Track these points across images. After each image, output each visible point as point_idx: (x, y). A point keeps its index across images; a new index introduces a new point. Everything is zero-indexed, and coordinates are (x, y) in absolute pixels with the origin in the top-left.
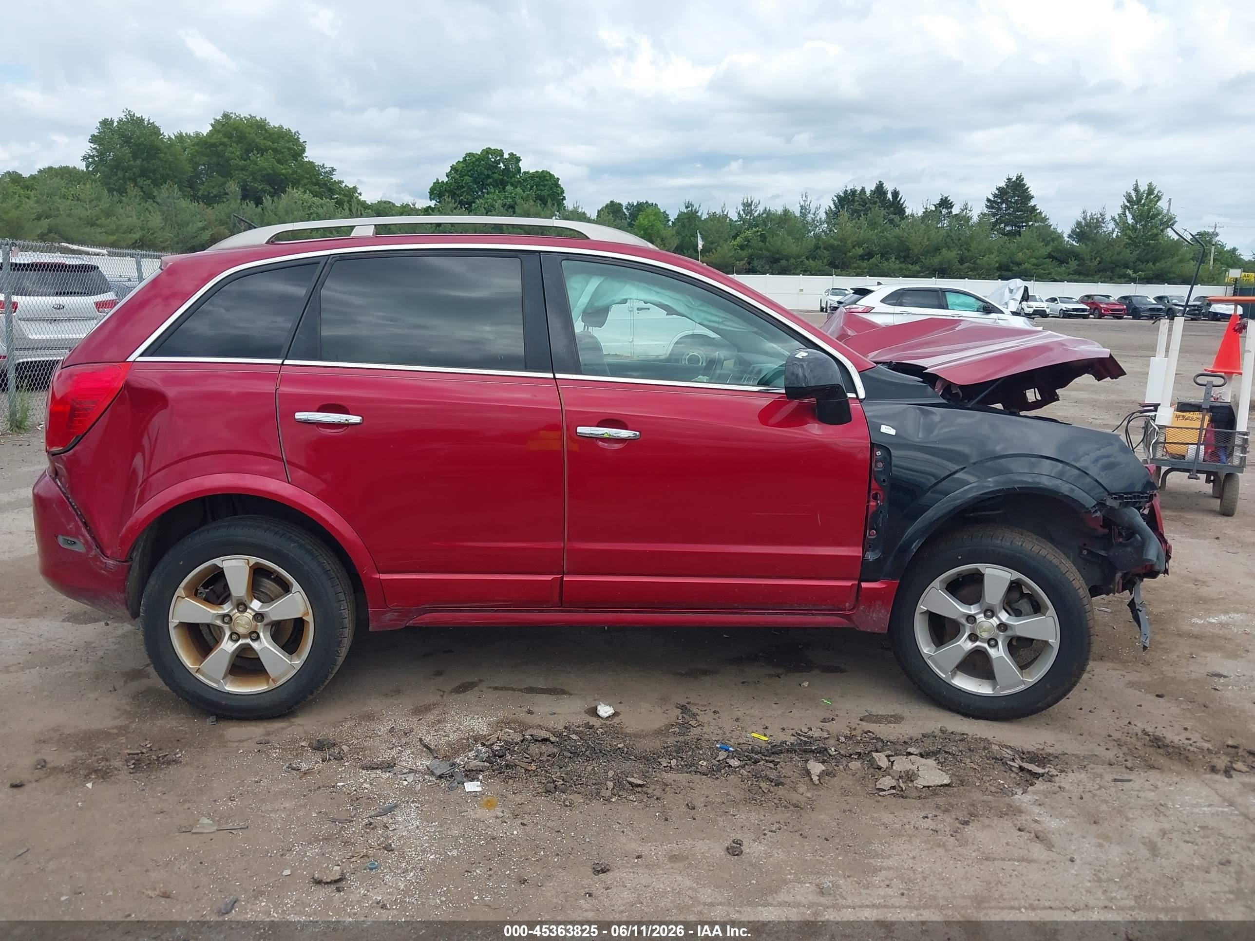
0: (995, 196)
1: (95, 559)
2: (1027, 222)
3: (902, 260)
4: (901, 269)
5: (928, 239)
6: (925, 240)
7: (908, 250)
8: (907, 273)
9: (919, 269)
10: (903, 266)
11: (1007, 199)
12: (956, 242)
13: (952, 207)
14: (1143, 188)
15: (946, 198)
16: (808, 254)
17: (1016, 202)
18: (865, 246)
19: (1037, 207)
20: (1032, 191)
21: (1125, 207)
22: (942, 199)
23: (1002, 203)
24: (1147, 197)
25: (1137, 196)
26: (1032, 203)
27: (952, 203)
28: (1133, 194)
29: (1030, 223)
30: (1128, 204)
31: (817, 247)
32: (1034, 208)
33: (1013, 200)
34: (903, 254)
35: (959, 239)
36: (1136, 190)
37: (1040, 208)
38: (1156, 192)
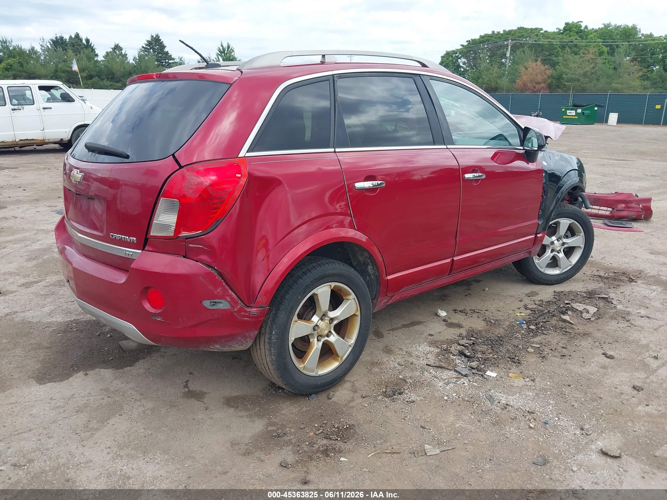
0: (146, 45)
1: (241, 310)
2: (165, 60)
3: (110, 80)
4: (111, 85)
5: (124, 68)
6: (122, 69)
7: (113, 74)
8: (115, 87)
9: (121, 85)
10: (111, 83)
11: (153, 47)
12: (140, 70)
13: (122, 50)
14: (225, 45)
15: (118, 45)
16: (52, 75)
17: (158, 49)
18: (87, 71)
19: (169, 52)
20: (165, 43)
21: (218, 55)
22: (115, 45)
23: (150, 49)
24: (227, 50)
25: (223, 49)
26: (166, 50)
27: (121, 47)
28: (221, 48)
29: (167, 61)
30: (220, 53)
31: (56, 71)
32: (167, 53)
33: (156, 48)
34: (110, 77)
35: (141, 69)
36: (222, 46)
37: (170, 53)
38: (231, 47)
